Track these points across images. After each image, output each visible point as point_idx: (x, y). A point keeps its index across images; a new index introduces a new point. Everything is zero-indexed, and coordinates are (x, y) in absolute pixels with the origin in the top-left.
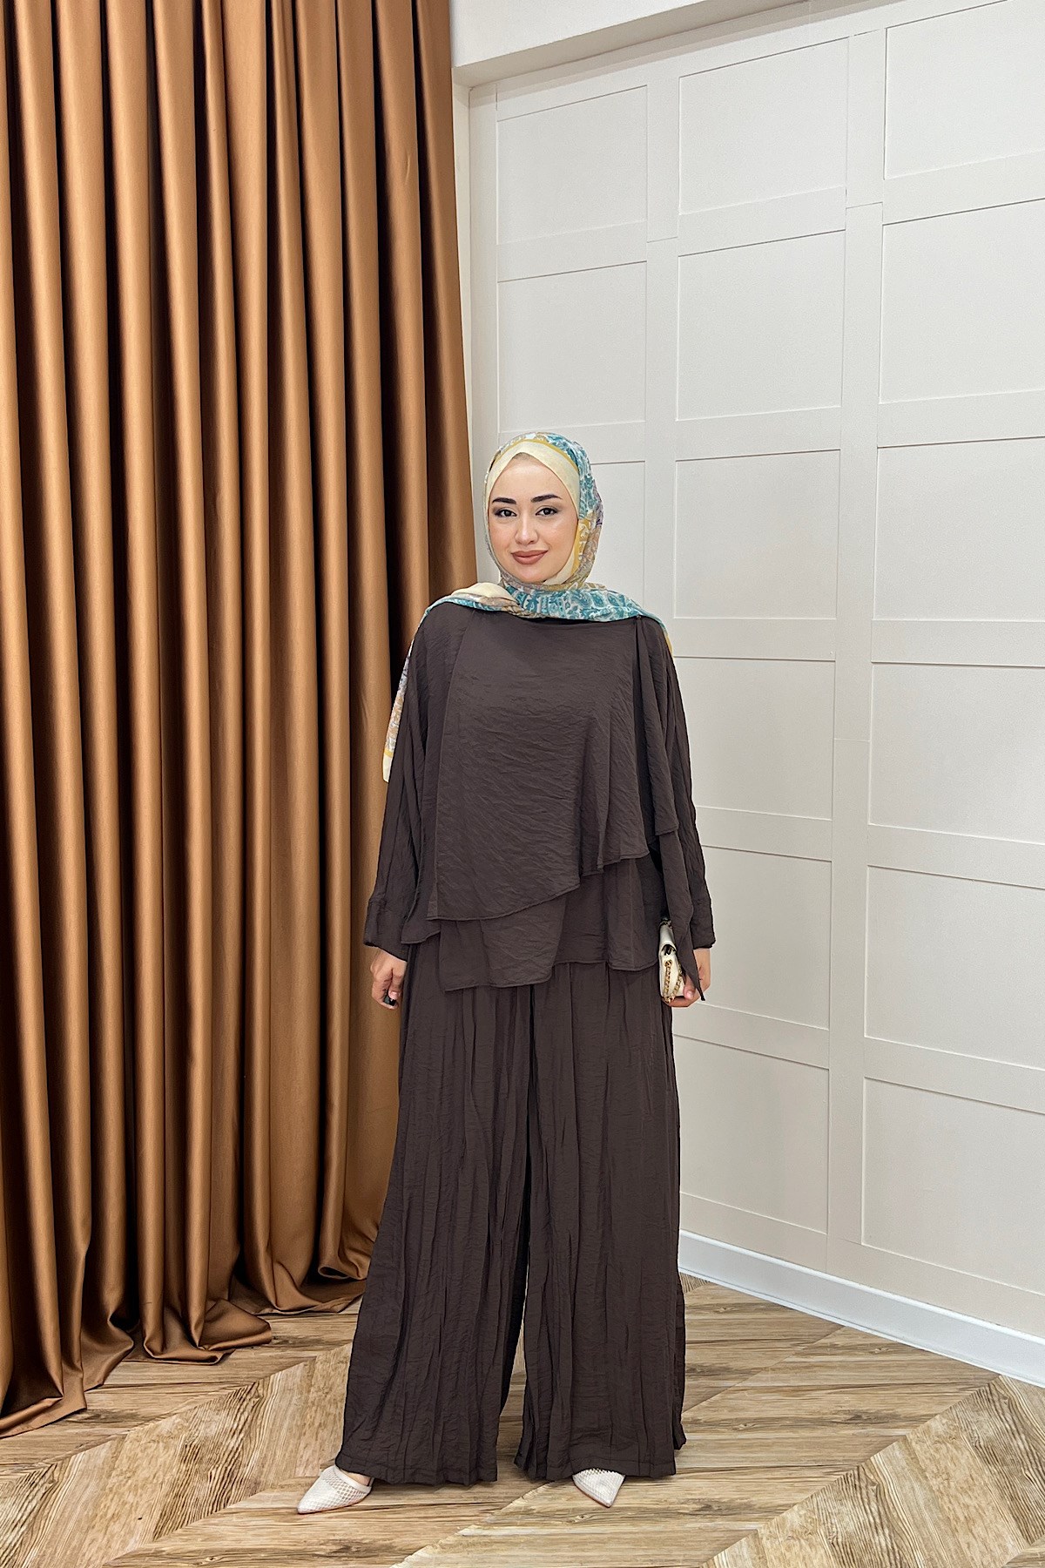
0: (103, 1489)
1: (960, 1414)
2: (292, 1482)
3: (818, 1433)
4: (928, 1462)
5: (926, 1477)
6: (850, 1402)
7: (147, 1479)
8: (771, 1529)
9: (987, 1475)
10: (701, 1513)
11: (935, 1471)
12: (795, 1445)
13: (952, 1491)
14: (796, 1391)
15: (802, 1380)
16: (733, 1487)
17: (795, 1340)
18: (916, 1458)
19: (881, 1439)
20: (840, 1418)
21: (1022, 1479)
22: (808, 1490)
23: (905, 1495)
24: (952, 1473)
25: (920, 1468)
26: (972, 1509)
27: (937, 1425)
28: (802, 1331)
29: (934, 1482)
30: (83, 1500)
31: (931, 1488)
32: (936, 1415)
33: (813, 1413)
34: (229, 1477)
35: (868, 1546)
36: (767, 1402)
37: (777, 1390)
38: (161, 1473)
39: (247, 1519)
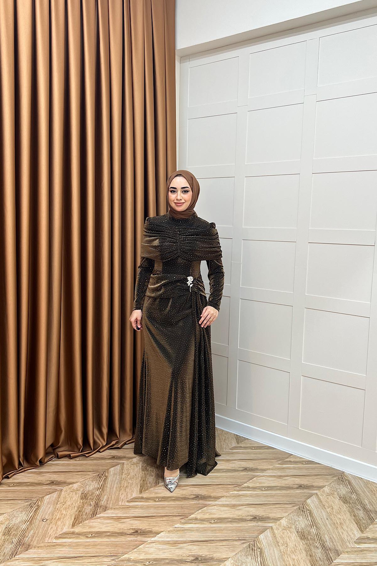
0: (55, 509)
1: (334, 486)
2: (117, 507)
3: (288, 492)
4: (325, 502)
5: (325, 508)
6: (298, 481)
7: (69, 505)
8: (277, 526)
9: (345, 507)
10: (253, 520)
11: (328, 506)
12: (281, 496)
13: (334, 513)
14: (280, 477)
15: (282, 473)
16: (263, 511)
17: (278, 459)
18: (321, 501)
19: (309, 494)
20: (295, 487)
21: (356, 509)
22: (287, 512)
23: (319, 514)
24: (333, 507)
25: (323, 505)
26: (342, 520)
27: (326, 489)
28: (280, 456)
29: (328, 510)
30: (48, 512)
31: (327, 512)
32: (326, 486)
33: (286, 484)
34: (97, 505)
35: (309, 533)
36: (271, 480)
37: (274, 476)
38: (74, 503)
39: (103, 520)
